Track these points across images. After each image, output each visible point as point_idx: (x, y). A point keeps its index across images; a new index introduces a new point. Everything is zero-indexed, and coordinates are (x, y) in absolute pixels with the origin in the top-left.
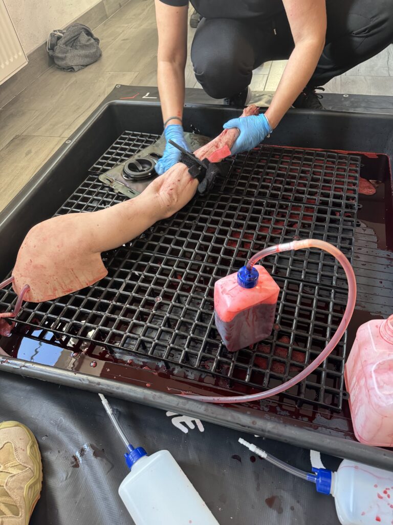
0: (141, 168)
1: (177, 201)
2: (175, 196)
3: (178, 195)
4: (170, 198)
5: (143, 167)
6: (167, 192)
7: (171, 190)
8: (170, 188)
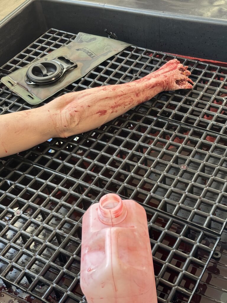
0: (45, 72)
1: (78, 124)
2: (76, 119)
3: (81, 119)
4: (71, 119)
5: (48, 72)
6: (70, 112)
7: (76, 111)
8: (76, 109)
